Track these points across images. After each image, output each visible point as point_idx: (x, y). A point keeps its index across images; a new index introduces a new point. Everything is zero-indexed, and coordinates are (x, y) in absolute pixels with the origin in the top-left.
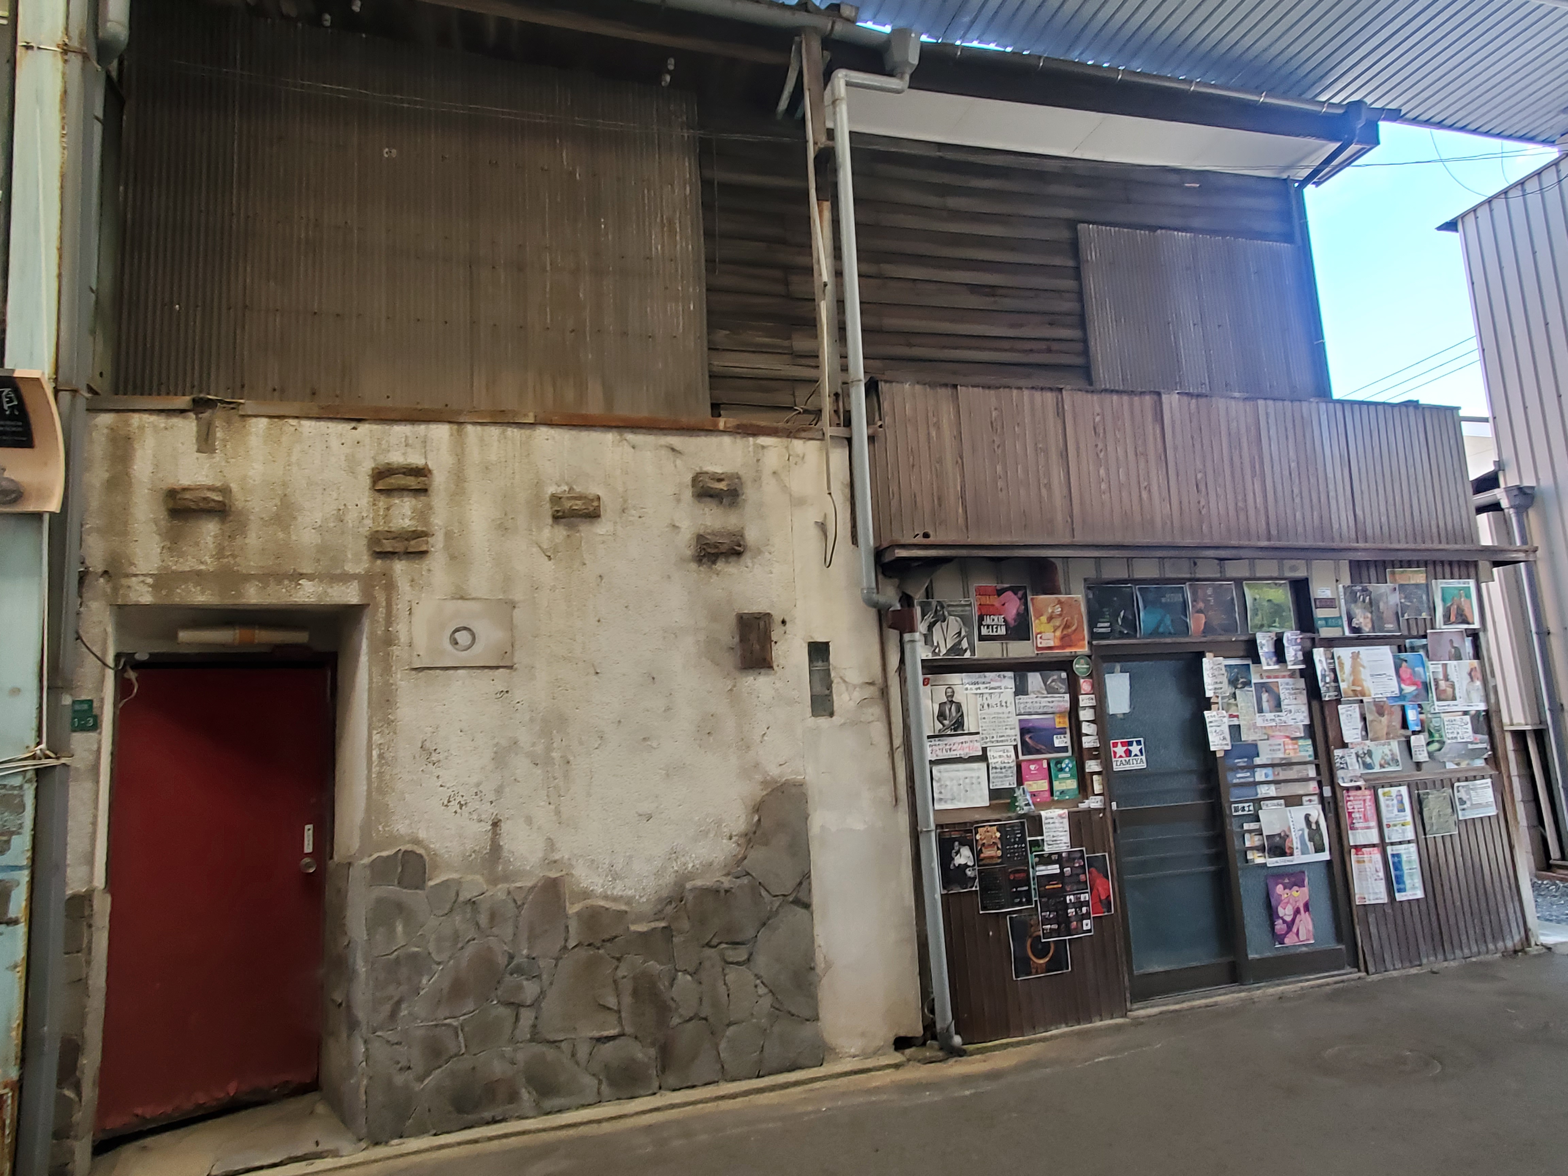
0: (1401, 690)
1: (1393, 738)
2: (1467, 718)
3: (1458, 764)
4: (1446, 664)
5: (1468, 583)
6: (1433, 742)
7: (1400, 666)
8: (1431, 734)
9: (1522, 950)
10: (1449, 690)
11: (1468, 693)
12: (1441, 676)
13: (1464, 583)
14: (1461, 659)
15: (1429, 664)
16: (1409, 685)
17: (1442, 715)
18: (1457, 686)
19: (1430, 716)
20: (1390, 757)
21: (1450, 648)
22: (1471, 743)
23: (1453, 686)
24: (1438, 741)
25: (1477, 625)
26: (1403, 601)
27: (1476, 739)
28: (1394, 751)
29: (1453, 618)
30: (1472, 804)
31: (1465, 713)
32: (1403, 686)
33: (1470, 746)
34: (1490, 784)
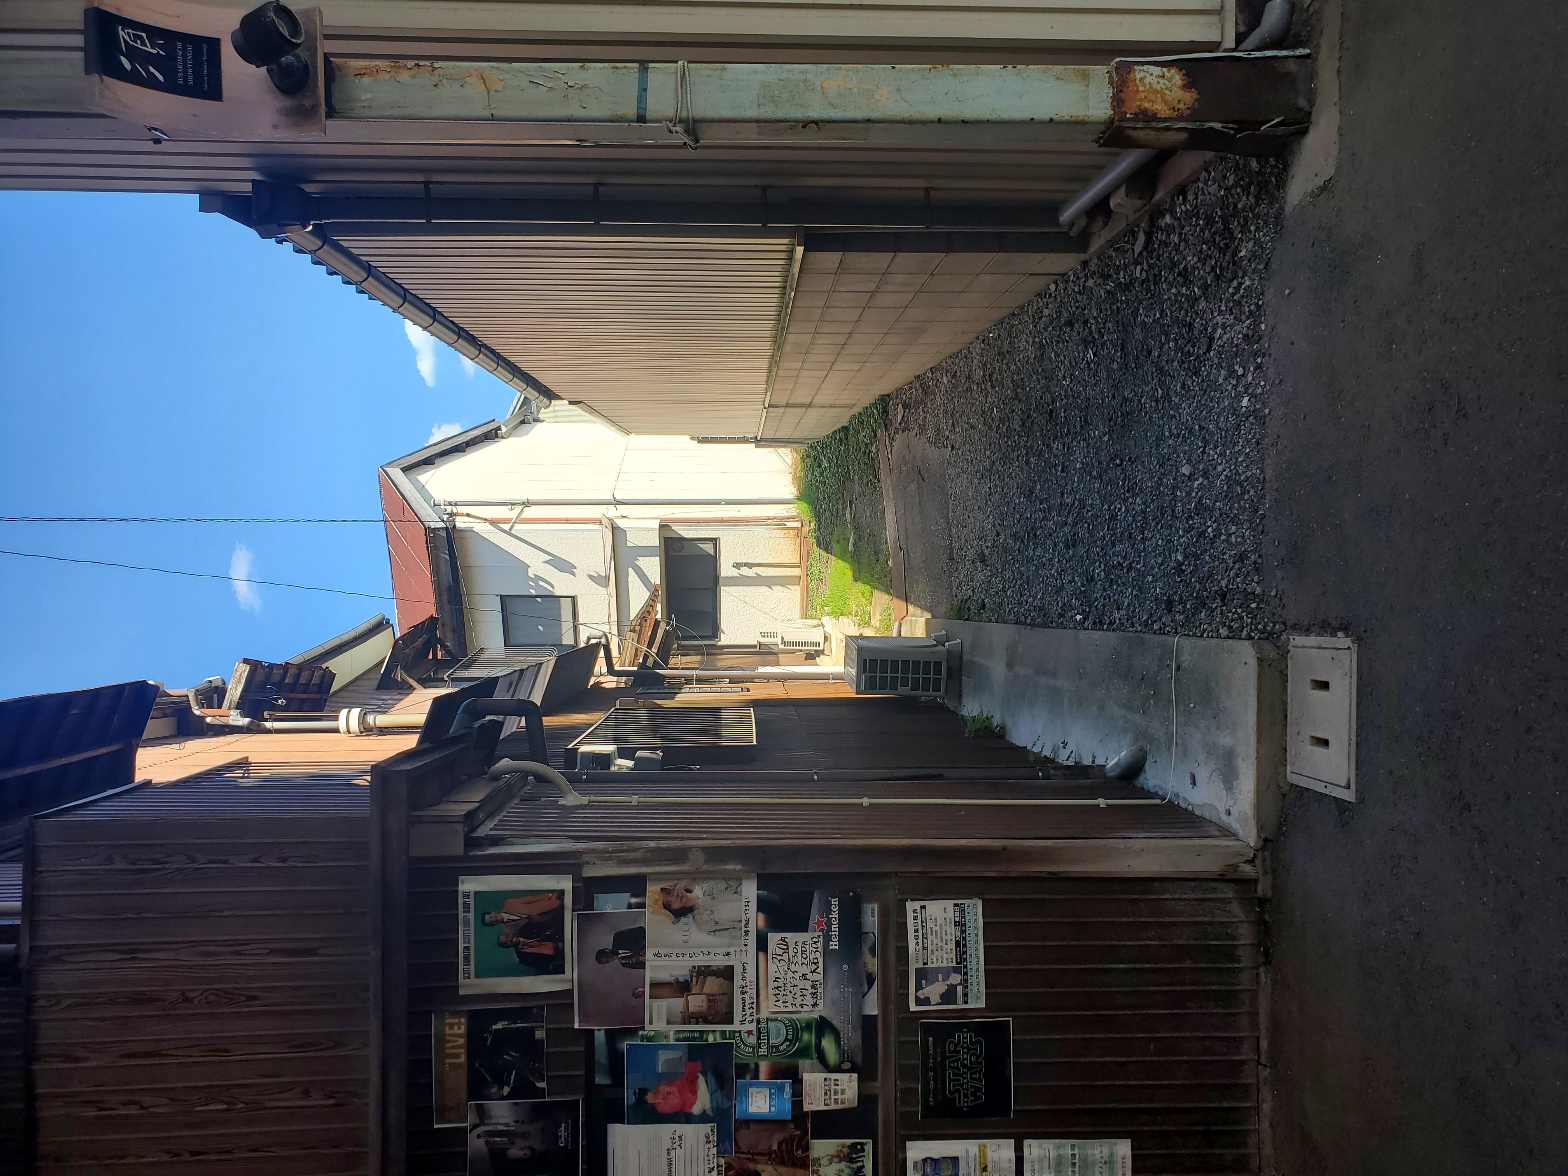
0: (703, 1118)
1: (806, 1149)
2: (774, 938)
3: (871, 982)
4: (652, 985)
5: (466, 895)
6: (819, 1047)
7: (653, 1107)
8: (803, 1052)
9: (1261, 902)
10: (712, 985)
11: (718, 929)
12: (677, 1004)
13: (466, 909)
14: (642, 930)
15: (649, 1029)
16: (694, 1092)
17: (764, 1014)
18: (702, 961)
19: (763, 1051)
20: (843, 1165)
21: (616, 963)
22: (827, 939)
23: (703, 972)
24: (819, 1038)
25: (566, 884)
26: (506, 1090)
27: (819, 923)
28: (833, 1151)
29: (547, 949)
30: (956, 970)
31: (762, 945)
32: (696, 1110)
33: (834, 945)
34: (917, 905)
